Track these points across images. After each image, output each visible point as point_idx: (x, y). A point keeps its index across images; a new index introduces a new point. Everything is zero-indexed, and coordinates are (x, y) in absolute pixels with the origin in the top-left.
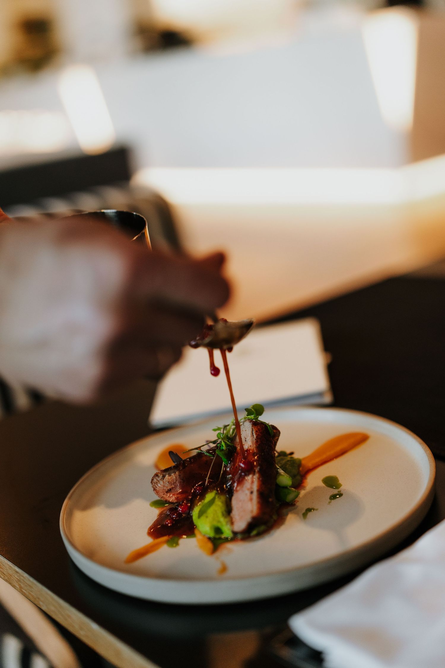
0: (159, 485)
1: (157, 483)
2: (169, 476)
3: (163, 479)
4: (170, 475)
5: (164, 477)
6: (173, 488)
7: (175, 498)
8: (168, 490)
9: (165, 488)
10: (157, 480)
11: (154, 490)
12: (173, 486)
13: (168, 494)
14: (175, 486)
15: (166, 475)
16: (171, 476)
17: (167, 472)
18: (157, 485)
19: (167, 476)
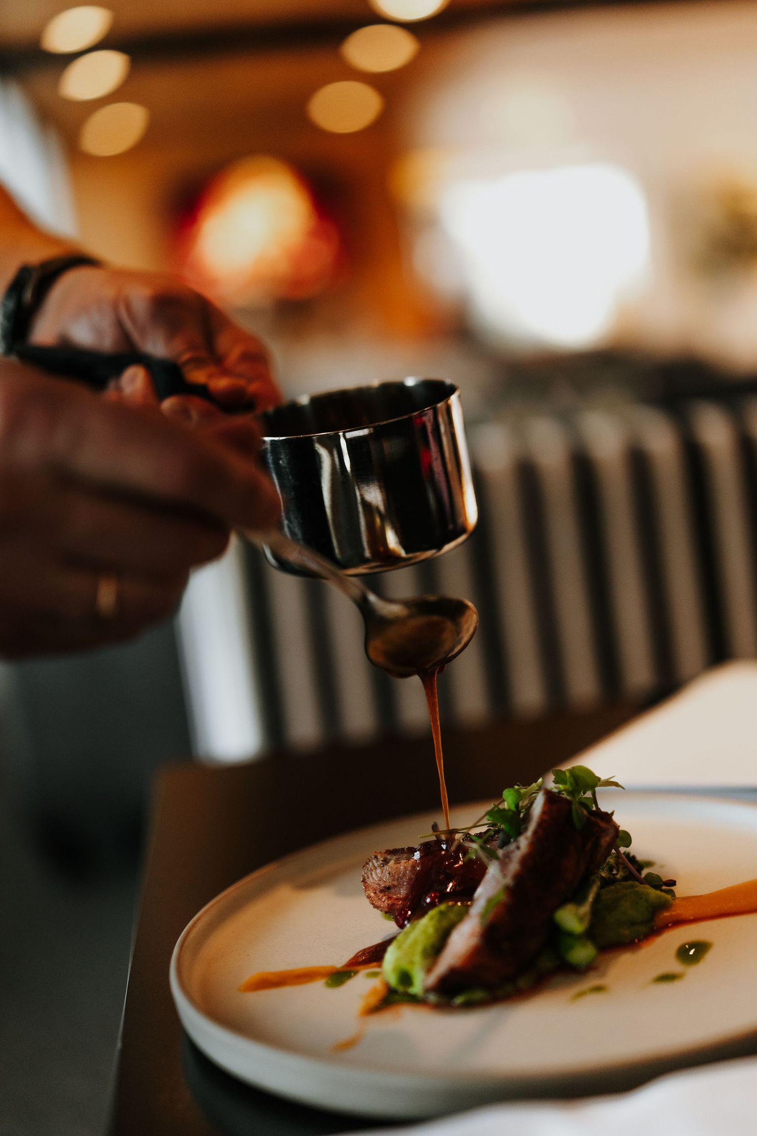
0: (374, 876)
1: (372, 870)
2: (395, 864)
3: (383, 866)
4: (397, 862)
5: (386, 862)
6: (394, 886)
7: (388, 905)
8: (385, 887)
9: (381, 883)
10: (374, 865)
11: (363, 881)
12: (395, 883)
13: (381, 895)
14: (399, 884)
15: (391, 860)
16: (398, 865)
17: (395, 855)
18: (371, 874)
19: (392, 862)
